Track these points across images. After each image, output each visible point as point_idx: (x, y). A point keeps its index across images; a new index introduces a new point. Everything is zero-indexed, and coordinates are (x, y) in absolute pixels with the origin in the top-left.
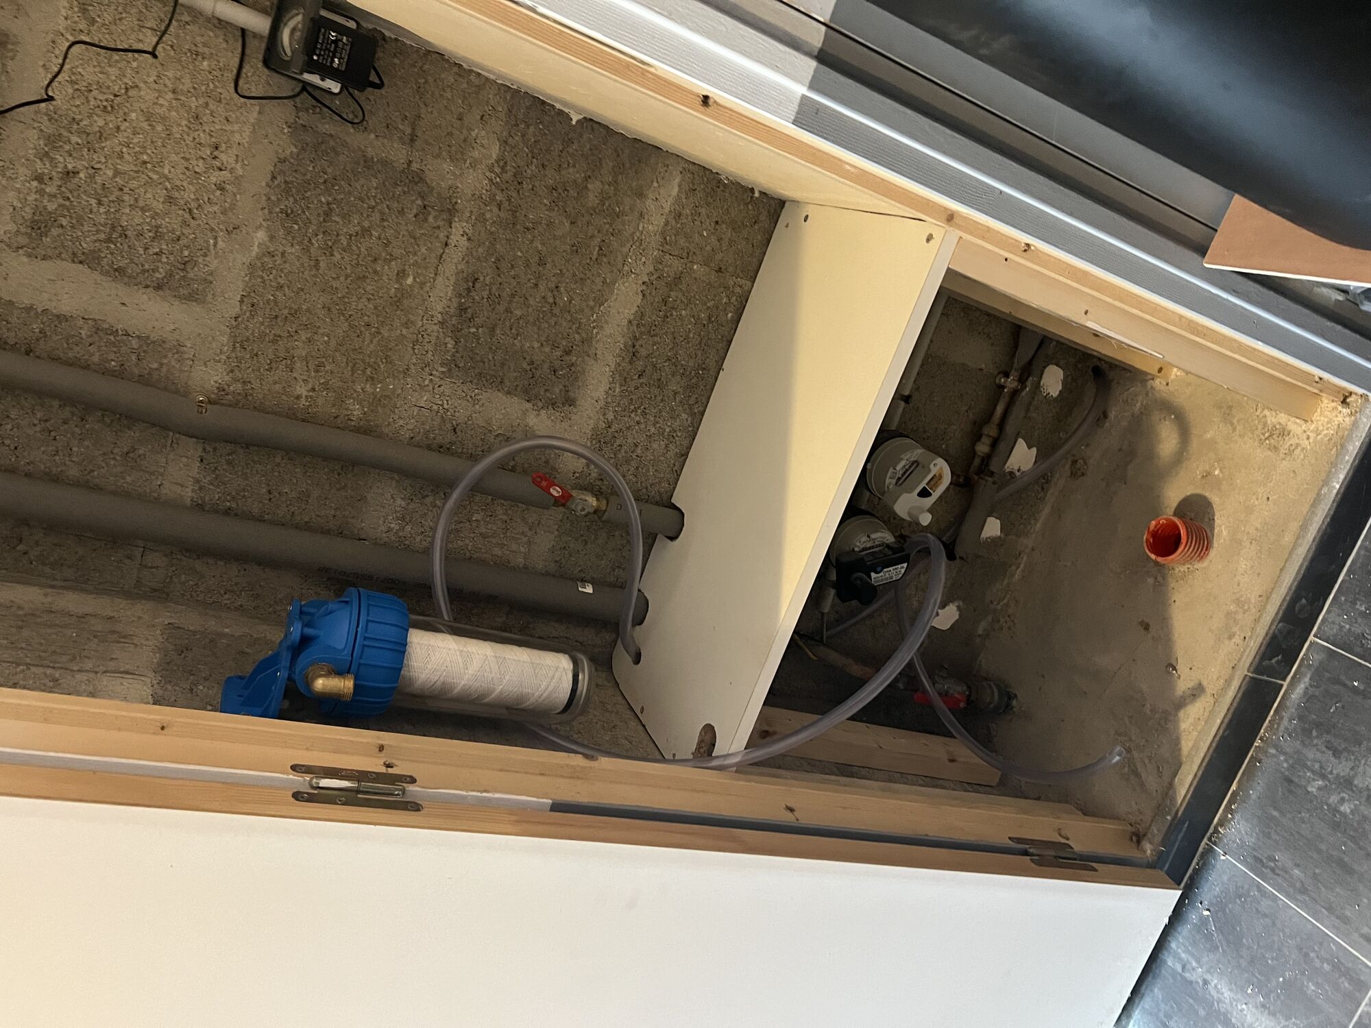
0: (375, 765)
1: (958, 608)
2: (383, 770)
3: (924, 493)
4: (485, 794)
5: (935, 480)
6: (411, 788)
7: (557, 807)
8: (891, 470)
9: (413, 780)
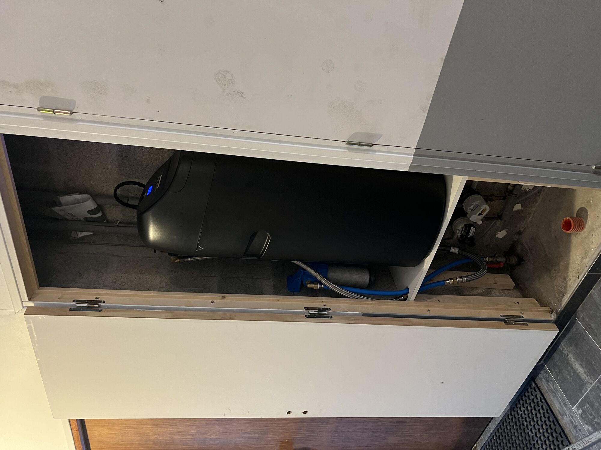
0: (321, 306)
1: (506, 231)
2: (323, 307)
3: (480, 214)
4: (346, 312)
5: (484, 211)
6: (329, 312)
7: (364, 315)
8: (469, 208)
9: (330, 310)
